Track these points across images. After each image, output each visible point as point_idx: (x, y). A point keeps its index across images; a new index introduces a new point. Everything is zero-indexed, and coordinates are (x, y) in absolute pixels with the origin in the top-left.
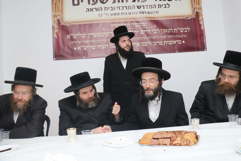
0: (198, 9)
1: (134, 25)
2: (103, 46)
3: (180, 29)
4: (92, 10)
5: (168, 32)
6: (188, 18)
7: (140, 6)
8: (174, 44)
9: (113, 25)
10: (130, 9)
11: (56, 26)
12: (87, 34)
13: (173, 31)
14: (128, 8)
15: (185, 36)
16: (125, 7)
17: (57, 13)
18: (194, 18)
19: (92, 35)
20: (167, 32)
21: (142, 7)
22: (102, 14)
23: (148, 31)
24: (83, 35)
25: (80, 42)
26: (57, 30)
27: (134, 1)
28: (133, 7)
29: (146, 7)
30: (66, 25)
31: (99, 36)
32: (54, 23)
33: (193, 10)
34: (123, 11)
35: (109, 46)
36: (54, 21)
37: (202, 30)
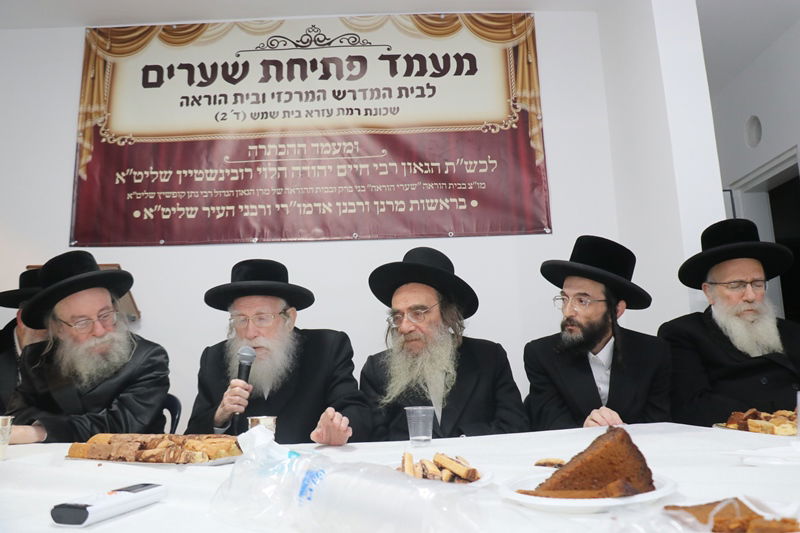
0: (528, 101)
1: (320, 148)
2: (221, 211)
3: (466, 163)
4: (197, 101)
5: (426, 172)
6: (493, 130)
7: (344, 92)
8: (441, 208)
9: (255, 147)
10: (312, 100)
11: (87, 145)
12: (174, 174)
13: (443, 168)
14: (304, 96)
15: (482, 185)
16: (296, 93)
17: (95, 108)
18: (512, 128)
19: (189, 175)
20: (422, 171)
21: (349, 95)
22: (226, 114)
23: (362, 166)
24: (163, 175)
25: (151, 195)
26: (90, 158)
27: (326, 76)
28: (321, 94)
29: (361, 93)
30: (116, 143)
31: (209, 179)
32: (84, 136)
33: (512, 103)
34: (289, 107)
35: (237, 209)
36: (84, 132)
37: (539, 167)
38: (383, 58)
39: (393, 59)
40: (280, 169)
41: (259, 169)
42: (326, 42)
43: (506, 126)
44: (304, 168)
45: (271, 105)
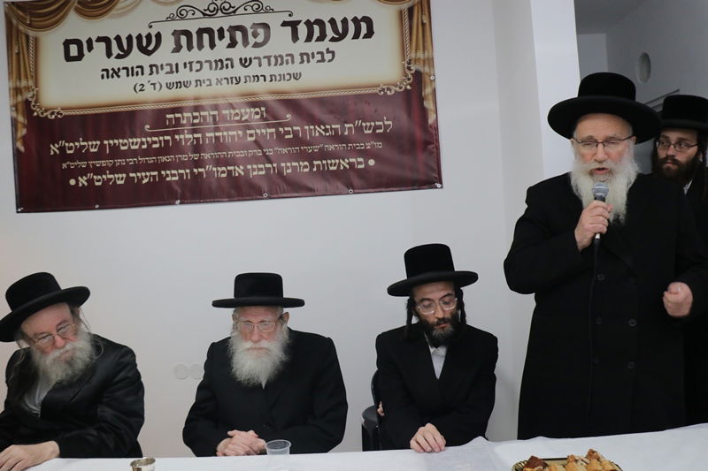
0: (422, 62)
1: (230, 115)
2: (146, 176)
3: (364, 124)
4: (116, 73)
5: (327, 134)
6: (388, 92)
7: (250, 59)
8: (342, 168)
9: (172, 116)
10: (221, 68)
11: (21, 119)
12: (102, 143)
13: (343, 129)
14: (214, 65)
15: (379, 145)
16: (206, 61)
17: (24, 83)
18: (406, 89)
19: (115, 144)
20: (323, 133)
21: (255, 62)
22: (143, 85)
23: (270, 130)
24: (92, 145)
25: (83, 164)
26: (24, 131)
27: (233, 44)
28: (229, 63)
29: (266, 60)
30: (47, 116)
31: (133, 147)
32: (17, 110)
33: (406, 65)
34: (200, 76)
35: (160, 175)
36: (16, 106)
37: (431, 126)
38: (285, 24)
39: (294, 25)
40: (196, 136)
41: (177, 137)
42: (232, 10)
43: (401, 88)
44: (217, 134)
45: (184, 75)
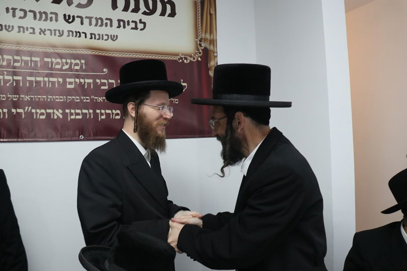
0: (209, 42)
1: (52, 63)
6: (185, 61)
7: (73, 17)
10: (45, 20)
14: (38, 16)
15: (176, 101)
16: (30, 11)
18: (198, 60)
21: (78, 20)
23: (87, 81)
28: (54, 16)
29: (88, 20)
33: (198, 42)
34: (23, 23)
40: (16, 78)
44: (38, 79)
